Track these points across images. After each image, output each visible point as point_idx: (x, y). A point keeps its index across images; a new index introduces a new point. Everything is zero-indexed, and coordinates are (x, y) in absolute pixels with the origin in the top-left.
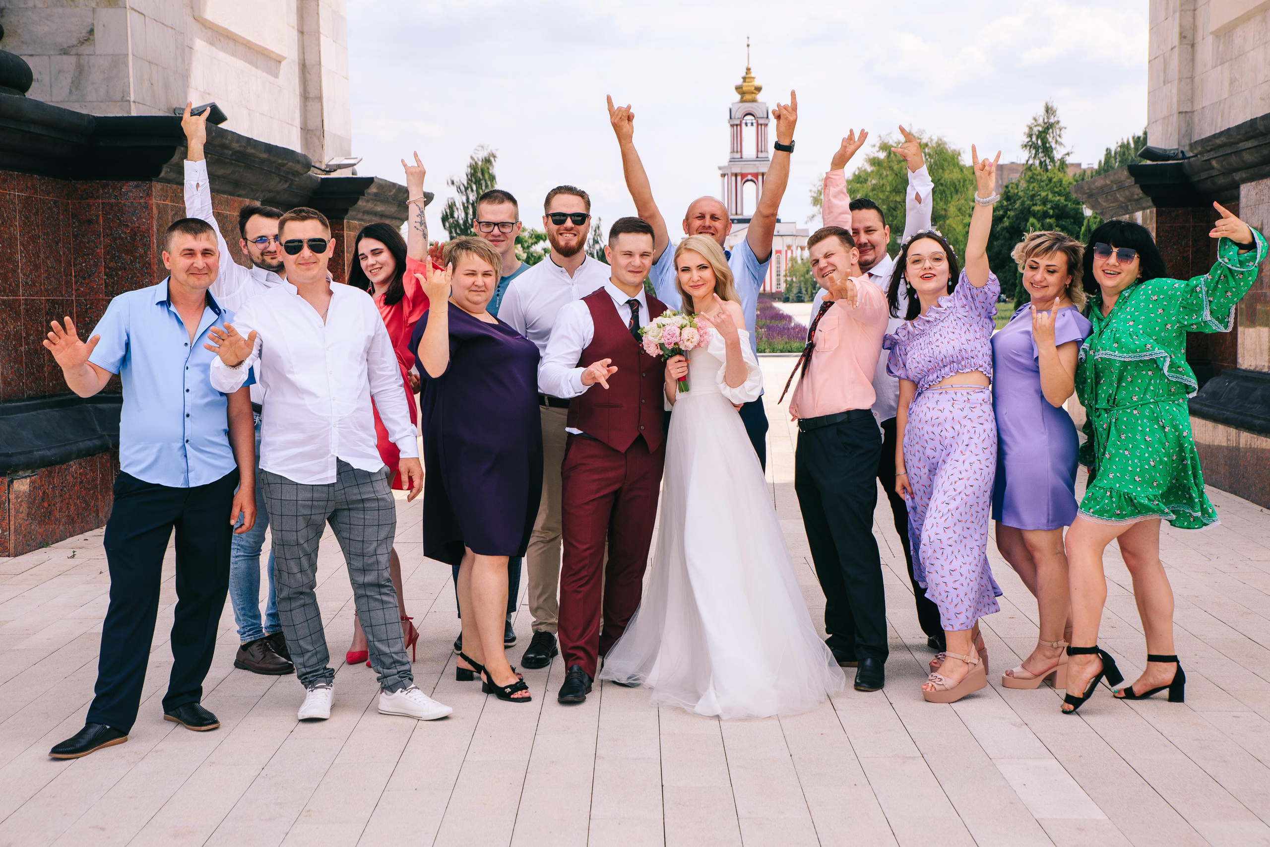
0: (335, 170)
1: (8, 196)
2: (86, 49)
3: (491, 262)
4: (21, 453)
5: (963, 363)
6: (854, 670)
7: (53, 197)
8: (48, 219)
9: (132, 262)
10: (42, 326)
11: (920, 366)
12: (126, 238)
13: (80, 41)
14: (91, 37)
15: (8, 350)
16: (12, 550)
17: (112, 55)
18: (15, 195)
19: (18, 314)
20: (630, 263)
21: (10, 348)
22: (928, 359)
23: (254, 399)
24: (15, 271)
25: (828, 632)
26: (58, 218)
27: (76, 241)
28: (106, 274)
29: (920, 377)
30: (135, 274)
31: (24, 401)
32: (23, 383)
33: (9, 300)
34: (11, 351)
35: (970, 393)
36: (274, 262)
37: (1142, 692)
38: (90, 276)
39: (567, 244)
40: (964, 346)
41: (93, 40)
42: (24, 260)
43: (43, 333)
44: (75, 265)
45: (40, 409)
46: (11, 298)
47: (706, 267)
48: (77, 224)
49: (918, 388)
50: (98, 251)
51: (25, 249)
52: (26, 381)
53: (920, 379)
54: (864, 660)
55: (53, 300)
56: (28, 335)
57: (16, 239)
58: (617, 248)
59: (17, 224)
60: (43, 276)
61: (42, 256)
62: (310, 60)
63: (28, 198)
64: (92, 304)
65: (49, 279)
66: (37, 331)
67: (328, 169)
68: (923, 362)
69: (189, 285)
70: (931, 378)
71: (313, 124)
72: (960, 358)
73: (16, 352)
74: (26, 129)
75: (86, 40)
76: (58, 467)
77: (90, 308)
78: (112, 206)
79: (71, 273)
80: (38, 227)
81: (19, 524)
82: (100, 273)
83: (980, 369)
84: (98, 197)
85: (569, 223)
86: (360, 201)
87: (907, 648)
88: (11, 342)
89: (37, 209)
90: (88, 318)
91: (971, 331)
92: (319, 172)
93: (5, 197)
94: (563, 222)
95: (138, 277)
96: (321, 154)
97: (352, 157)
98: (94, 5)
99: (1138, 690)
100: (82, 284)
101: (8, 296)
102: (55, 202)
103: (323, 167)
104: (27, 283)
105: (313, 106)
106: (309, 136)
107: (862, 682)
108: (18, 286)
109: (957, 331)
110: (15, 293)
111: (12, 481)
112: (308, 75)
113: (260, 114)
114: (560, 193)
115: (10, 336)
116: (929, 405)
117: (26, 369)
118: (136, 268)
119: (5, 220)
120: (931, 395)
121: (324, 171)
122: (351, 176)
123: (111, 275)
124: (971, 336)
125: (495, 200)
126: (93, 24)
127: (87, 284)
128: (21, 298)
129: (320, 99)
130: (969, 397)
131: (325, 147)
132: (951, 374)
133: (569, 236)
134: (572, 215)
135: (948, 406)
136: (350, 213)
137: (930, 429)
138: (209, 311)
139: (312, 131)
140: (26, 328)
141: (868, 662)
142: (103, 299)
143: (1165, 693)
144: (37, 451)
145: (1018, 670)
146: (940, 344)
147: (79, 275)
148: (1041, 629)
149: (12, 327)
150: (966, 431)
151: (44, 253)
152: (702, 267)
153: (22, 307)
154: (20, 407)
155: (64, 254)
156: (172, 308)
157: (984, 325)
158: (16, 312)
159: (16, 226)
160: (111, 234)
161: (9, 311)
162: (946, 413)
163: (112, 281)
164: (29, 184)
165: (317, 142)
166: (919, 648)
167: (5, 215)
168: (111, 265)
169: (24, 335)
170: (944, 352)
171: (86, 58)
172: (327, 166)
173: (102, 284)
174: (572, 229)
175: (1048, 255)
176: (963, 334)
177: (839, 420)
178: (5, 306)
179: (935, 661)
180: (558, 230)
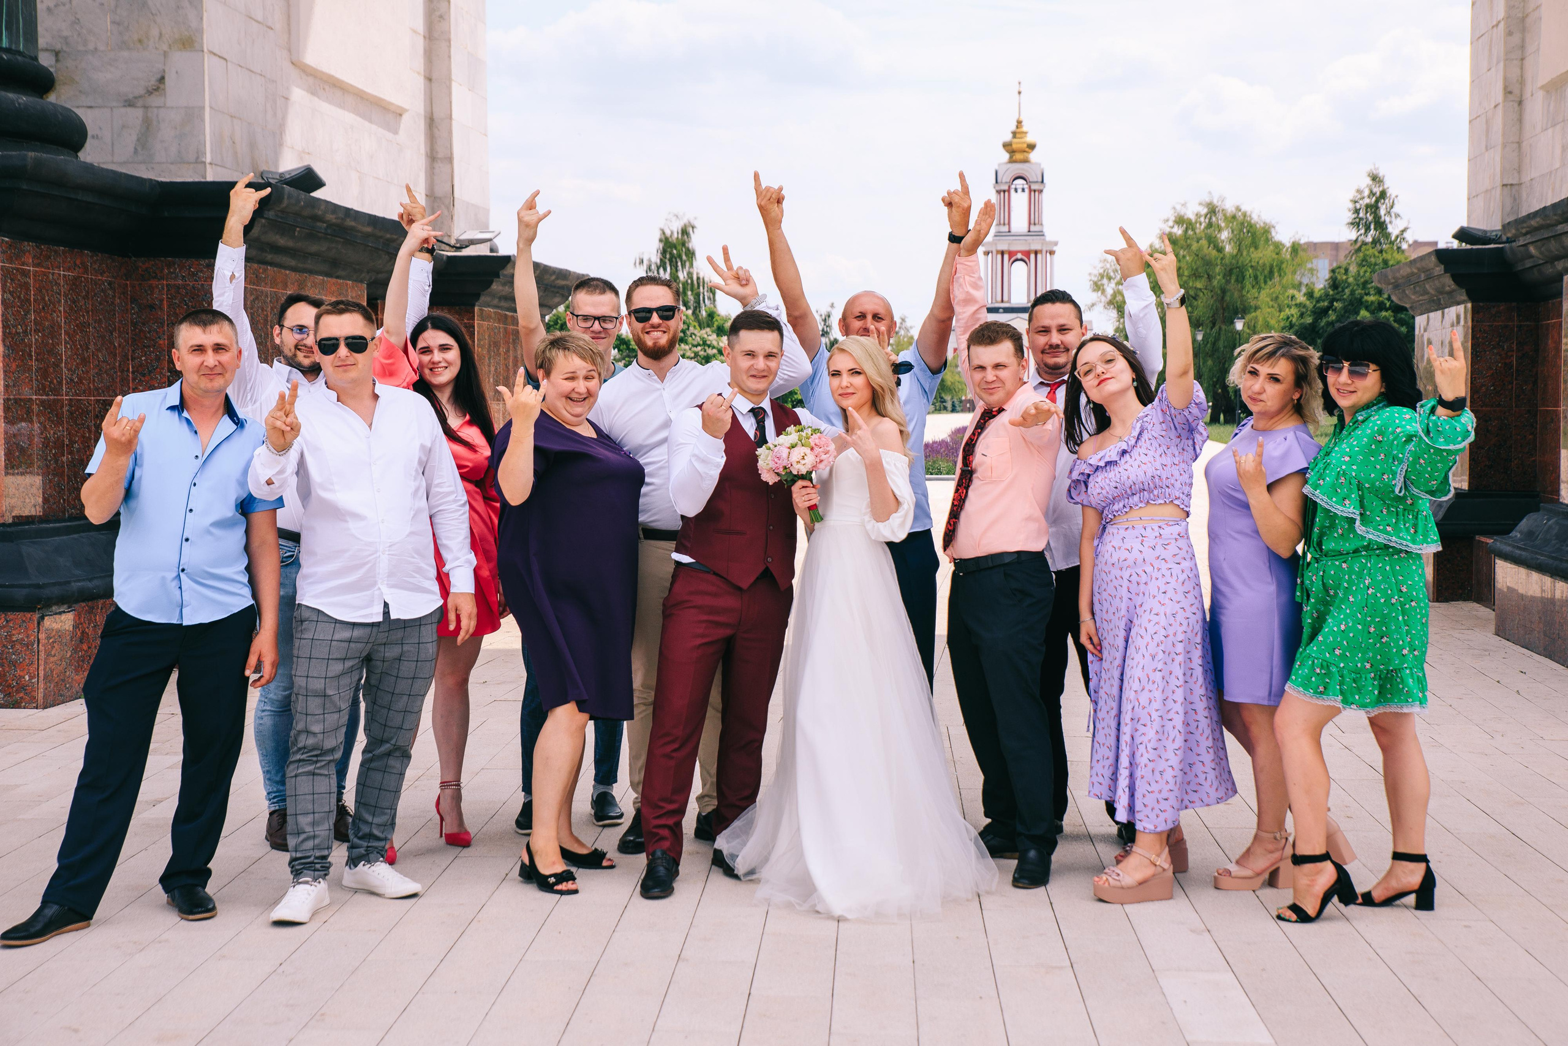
0: (467, 247)
1: (51, 276)
2: (155, 101)
3: (594, 363)
4: (54, 584)
5: (1156, 492)
6: (1014, 863)
7: (107, 277)
8: (100, 303)
10: (90, 432)
11: (1104, 492)
13: (148, 91)
14: (162, 86)
15: (46, 460)
16: (41, 701)
17: (186, 107)
18: (60, 275)
19: (59, 416)
20: (753, 365)
21: (49, 458)
22: (1114, 484)
23: (281, 523)
24: (57, 365)
25: (987, 815)
26: (113, 303)
27: (135, 330)
29: (1104, 505)
31: (65, 521)
32: (64, 500)
33: (49, 400)
34: (50, 461)
35: (1164, 526)
36: (306, 362)
37: (1383, 898)
38: (150, 372)
39: (655, 344)
40: (1158, 473)
41: (164, 89)
42: (69, 353)
43: (91, 439)
44: (133, 359)
45: (83, 531)
46: (52, 397)
47: (859, 373)
48: (136, 309)
49: (1103, 520)
50: (161, 342)
51: (70, 339)
52: (68, 497)
53: (1104, 508)
54: (1027, 851)
55: (104, 401)
56: (72, 442)
57: (60, 327)
58: (737, 348)
59: (62, 309)
60: (92, 372)
61: (92, 347)
62: (439, 114)
63: (75, 278)
65: (100, 375)
66: (83, 437)
67: (458, 245)
68: (1107, 488)
69: (200, 389)
70: (1116, 507)
71: (441, 190)
72: (1152, 486)
73: (56, 462)
74: (73, 196)
75: (155, 90)
76: (101, 602)
78: (179, 288)
79: (128, 369)
80: (88, 312)
81: (50, 669)
82: (163, 369)
83: (1176, 502)
84: (162, 278)
85: (655, 319)
86: (494, 284)
87: (1090, 838)
88: (51, 451)
89: (88, 292)
91: (1169, 455)
92: (447, 248)
93: (48, 277)
94: (649, 319)
96: (451, 227)
97: (491, 230)
98: (165, 47)
99: (1377, 895)
100: (140, 382)
101: (47, 395)
102: (110, 284)
103: (453, 242)
104: (72, 380)
105: (441, 167)
106: (437, 205)
107: (1021, 877)
108: (60, 383)
109: (1151, 453)
110: (57, 391)
111: (42, 618)
112: (436, 131)
114: (642, 284)
115: (49, 443)
116: (1114, 543)
117: (68, 483)
119: (46, 304)
120: (1115, 531)
121: (453, 247)
122: (488, 253)
124: (1167, 460)
125: (595, 290)
126: (164, 71)
127: (147, 382)
128: (65, 397)
129: (450, 159)
130: (1162, 531)
131: (455, 218)
132: (1140, 505)
133: (656, 334)
134: (658, 310)
135: (1137, 546)
136: (483, 299)
137: (1118, 573)
138: (226, 418)
139: (440, 198)
140: (69, 434)
141: (1032, 854)
143: (1411, 899)
144: (75, 581)
145: (1233, 868)
146: (1130, 468)
147: (138, 372)
148: (1259, 816)
149: (52, 432)
150: (1160, 576)
151: (95, 344)
152: (855, 372)
153: (65, 409)
154: (58, 528)
155: (120, 345)
156: (185, 414)
157: (1186, 448)
158: (57, 415)
159: (60, 312)
161: (49, 413)
162: (1135, 553)
164: (78, 262)
165: (445, 212)
166: (1105, 839)
167: (47, 298)
169: (67, 442)
170: (1133, 478)
171: (155, 110)
172: (458, 241)
174: (659, 326)
175: (1270, 362)
176: (1158, 457)
177: (1007, 561)
178: (44, 407)
179: (1122, 854)
180: (643, 328)
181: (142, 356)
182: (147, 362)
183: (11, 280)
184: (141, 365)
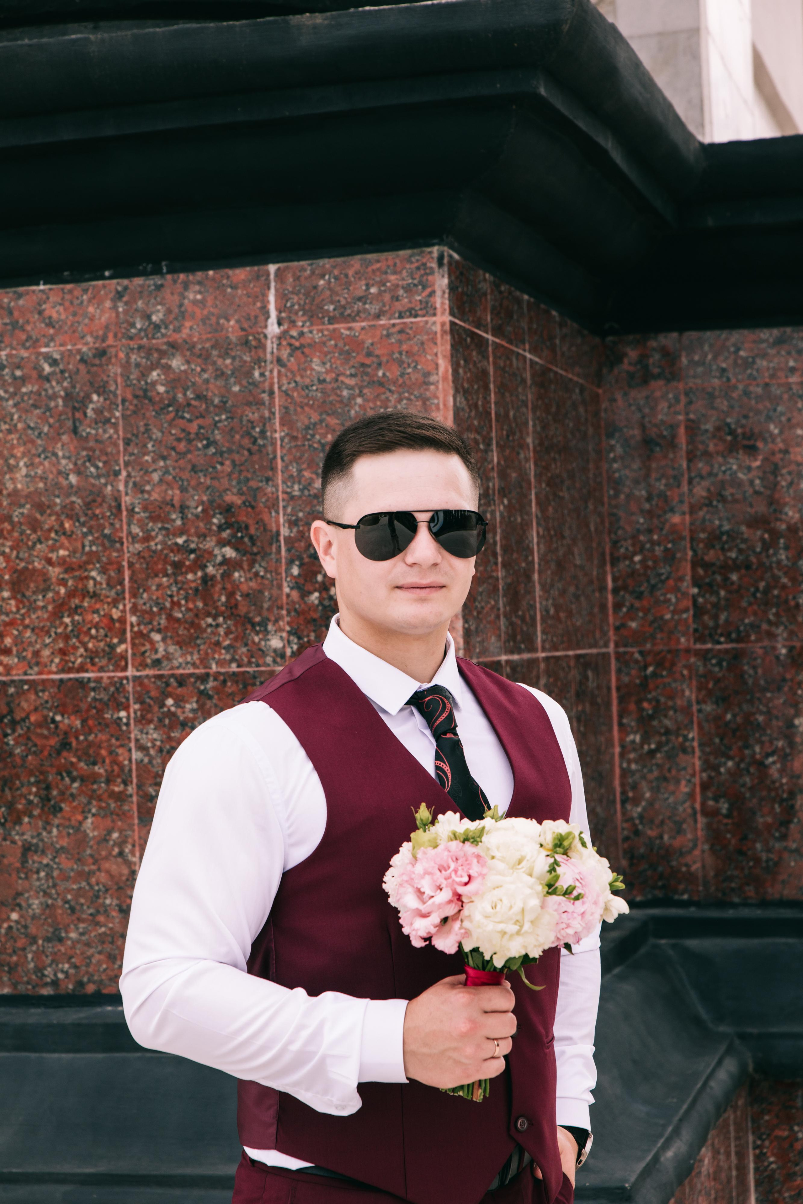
1: (515, 361)
7: (578, 374)
9: (766, 546)
12: (751, 482)
17: (660, 34)
18: (524, 358)
24: (529, 576)
27: (616, 496)
28: (696, 582)
30: (776, 579)
38: (653, 588)
42: (542, 547)
44: (615, 561)
46: (525, 656)
48: (619, 450)
51: (543, 514)
57: (529, 483)
59: (530, 440)
63: (544, 372)
64: (660, 664)
77: (654, 674)
78: (711, 396)
82: (681, 579)
84: (676, 377)
89: (558, 406)
90: (649, 701)
93: (511, 362)
95: (784, 587)
100: (631, 614)
102: (582, 390)
104: (547, 611)
108: (534, 621)
110: (529, 641)
118: (779, 562)
119: (511, 428)
123: (710, 585)
127: (646, 611)
128: (541, 655)
142: (688, 651)
147: (625, 588)
155: (597, 530)
159: (529, 448)
160: (710, 474)
163: (714, 599)
164: (546, 333)
167: (511, 413)
168: (711, 556)
173: (686, 610)
181: (635, 554)
182: (646, 567)
183: (466, 361)
184: (633, 574)
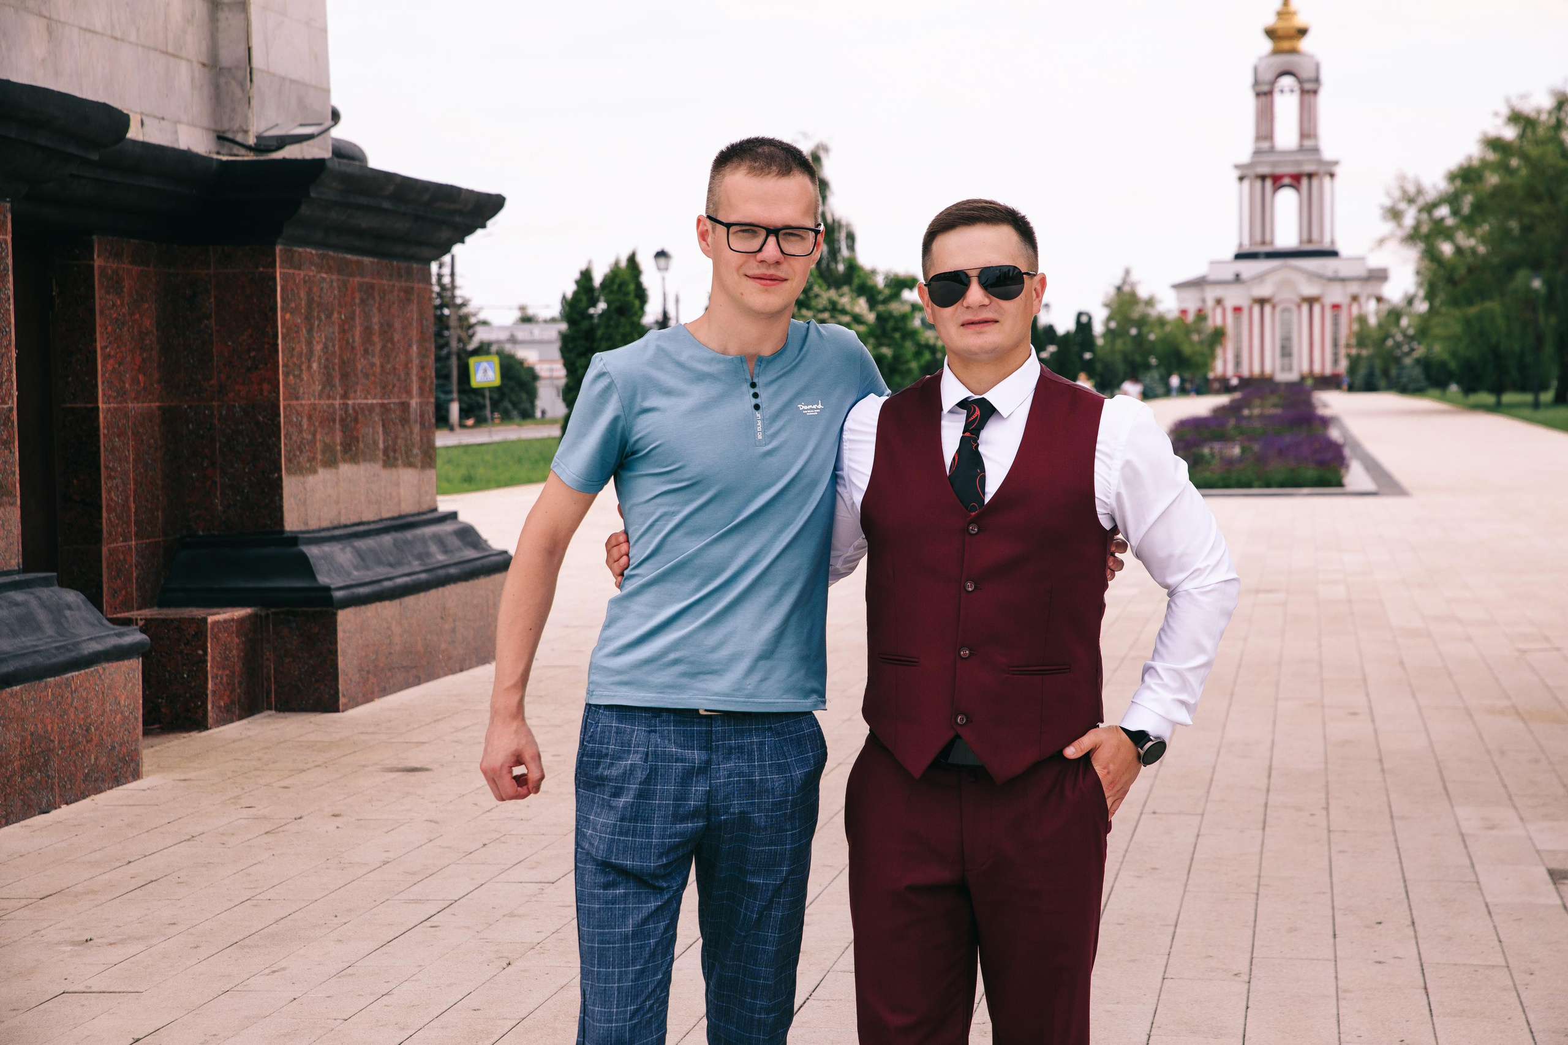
0: (280, 147)
67: (262, 147)
71: (229, 55)
86: (304, 207)
92: (243, 151)
96: (246, 117)
103: (251, 141)
105: (229, 19)
106: (222, 80)
113: (80, 28)
121: (249, 148)
131: (253, 102)
139: (229, 69)
165: (238, 92)
172: (259, 138)
